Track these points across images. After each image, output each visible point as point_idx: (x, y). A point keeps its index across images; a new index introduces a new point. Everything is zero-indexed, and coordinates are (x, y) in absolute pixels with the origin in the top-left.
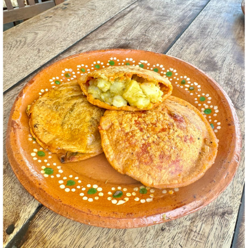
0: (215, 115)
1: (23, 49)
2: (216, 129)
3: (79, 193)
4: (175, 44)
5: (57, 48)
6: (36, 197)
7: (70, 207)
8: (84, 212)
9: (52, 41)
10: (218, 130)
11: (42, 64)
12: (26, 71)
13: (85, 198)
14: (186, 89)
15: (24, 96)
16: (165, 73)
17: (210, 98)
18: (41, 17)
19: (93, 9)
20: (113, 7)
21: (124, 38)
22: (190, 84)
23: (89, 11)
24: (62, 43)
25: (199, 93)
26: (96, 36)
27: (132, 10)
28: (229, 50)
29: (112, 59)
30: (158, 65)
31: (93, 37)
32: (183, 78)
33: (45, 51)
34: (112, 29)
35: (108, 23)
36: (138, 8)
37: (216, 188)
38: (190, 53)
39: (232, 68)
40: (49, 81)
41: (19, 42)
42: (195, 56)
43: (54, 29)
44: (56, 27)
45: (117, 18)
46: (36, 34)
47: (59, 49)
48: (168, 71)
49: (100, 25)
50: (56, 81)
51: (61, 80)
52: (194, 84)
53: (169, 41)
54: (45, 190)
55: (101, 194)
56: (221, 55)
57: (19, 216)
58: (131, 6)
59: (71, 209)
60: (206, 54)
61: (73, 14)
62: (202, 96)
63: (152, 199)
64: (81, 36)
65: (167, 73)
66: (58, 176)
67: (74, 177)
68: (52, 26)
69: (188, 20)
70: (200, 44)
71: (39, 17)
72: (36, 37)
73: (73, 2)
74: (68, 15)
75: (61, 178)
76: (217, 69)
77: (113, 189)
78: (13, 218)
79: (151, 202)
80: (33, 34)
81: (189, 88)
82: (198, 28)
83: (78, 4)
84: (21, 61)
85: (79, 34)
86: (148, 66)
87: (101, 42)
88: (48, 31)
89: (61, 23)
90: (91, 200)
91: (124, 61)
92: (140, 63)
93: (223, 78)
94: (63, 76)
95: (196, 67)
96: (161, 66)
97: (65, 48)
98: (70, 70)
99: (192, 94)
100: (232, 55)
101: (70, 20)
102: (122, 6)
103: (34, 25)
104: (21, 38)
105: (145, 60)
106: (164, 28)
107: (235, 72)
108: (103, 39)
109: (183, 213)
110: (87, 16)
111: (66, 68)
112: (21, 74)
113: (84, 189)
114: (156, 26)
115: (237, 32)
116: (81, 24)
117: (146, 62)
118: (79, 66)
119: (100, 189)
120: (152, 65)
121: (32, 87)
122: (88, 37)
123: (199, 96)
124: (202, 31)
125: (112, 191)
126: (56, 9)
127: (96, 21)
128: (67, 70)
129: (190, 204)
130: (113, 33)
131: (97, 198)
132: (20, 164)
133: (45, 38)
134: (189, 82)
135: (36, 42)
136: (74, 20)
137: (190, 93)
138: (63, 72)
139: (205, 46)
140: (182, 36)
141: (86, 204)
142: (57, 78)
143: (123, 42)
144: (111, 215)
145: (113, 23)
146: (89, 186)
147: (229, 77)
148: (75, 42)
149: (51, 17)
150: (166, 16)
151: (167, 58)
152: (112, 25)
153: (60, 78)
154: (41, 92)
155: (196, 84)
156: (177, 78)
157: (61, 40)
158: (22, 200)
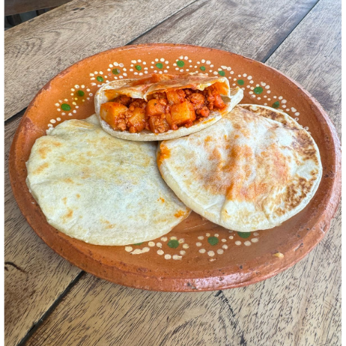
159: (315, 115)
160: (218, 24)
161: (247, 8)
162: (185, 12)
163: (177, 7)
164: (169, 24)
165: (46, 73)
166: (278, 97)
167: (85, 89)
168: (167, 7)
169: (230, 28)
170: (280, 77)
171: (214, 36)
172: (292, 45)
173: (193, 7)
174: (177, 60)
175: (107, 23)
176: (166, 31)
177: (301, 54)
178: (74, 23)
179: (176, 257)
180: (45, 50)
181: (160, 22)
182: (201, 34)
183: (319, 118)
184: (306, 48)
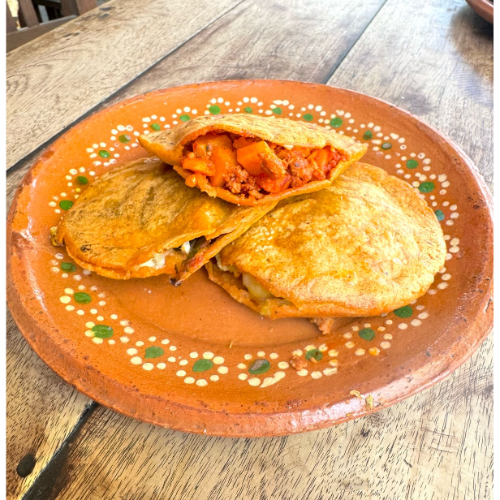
0: (443, 192)
1: (23, 97)
2: (449, 219)
3: (175, 371)
4: (338, 70)
5: (96, 91)
6: (79, 386)
7: (160, 400)
8: (191, 408)
9: (85, 80)
10: (454, 220)
11: (66, 123)
12: (34, 138)
13: (190, 380)
14: (376, 149)
15: (34, 184)
16: (327, 122)
17: (427, 161)
18: (56, 37)
19: (163, 15)
20: (204, 8)
21: (234, 64)
22: (382, 138)
23: (155, 18)
24: (105, 81)
25: (403, 153)
26: (174, 63)
27: (242, 12)
28: (448, 73)
29: (214, 101)
30: (311, 107)
31: (169, 67)
32: (366, 127)
33: (70, 99)
34: (207, 49)
35: (196, 39)
36: (255, 8)
37: (470, 333)
38: (372, 84)
39: (461, 106)
40: (84, 151)
41: (14, 85)
42: (383, 89)
43: (85, 56)
44: (90, 51)
45: (215, 28)
46: (49, 67)
47: (99, 92)
48: (333, 116)
49: (180, 44)
50: (100, 152)
51: (112, 149)
52: (391, 138)
53: (327, 63)
54: (99, 369)
55: (223, 370)
56: (435, 83)
57: (43, 435)
58: (240, 6)
59: (163, 403)
60: (404, 84)
61: (123, 26)
62: (410, 159)
63: (335, 370)
64: (143, 65)
65: (332, 120)
66: (124, 340)
67: (159, 339)
68: (81, 50)
69: (360, 24)
70: (390, 66)
71: (53, 35)
72: (49, 73)
73: (120, 4)
74: (113, 29)
75: (131, 344)
76: (430, 110)
77: (248, 357)
78: (31, 441)
79: (333, 376)
80: (42, 67)
81: (381, 147)
82: (380, 37)
83: (131, 7)
84: (22, 121)
85: (139, 61)
86: (290, 111)
87: (186, 74)
88: (73, 61)
89: (98, 43)
90: (202, 383)
91: (240, 103)
92: (273, 107)
93: (445, 125)
94: (114, 142)
95: (390, 104)
96: (319, 108)
97: (113, 91)
98: (129, 128)
99: (388, 157)
100: (456, 82)
101: (118, 37)
102: (222, 5)
103: (43, 50)
104: (16, 78)
105: (282, 100)
106: (312, 42)
107: (467, 112)
108: (190, 68)
109: (408, 389)
110: (152, 28)
111: (120, 123)
112: (23, 146)
113: (184, 363)
114: (295, 38)
115: (460, 39)
116: (142, 44)
117: (286, 103)
118: (147, 120)
119: (219, 360)
120: (300, 109)
121: (50, 165)
122: (158, 67)
123: (404, 158)
124: (390, 43)
125: (245, 362)
126: (87, 19)
127: (171, 37)
128: (121, 128)
129: (421, 370)
130: (208, 57)
131: (215, 378)
132: (37, 319)
133: (68, 74)
134: (380, 135)
135: (51, 83)
136: (126, 37)
137: (385, 155)
138: (114, 132)
139: (400, 68)
140: (350, 54)
141: (193, 391)
142: (103, 145)
143: (231, 72)
144: (253, 408)
145: (207, 39)
146: (194, 355)
147: (458, 123)
148: (133, 77)
149: (77, 34)
150: (313, 19)
151: (329, 90)
152: (205, 42)
153: (109, 146)
154: (70, 174)
155: (395, 136)
156: (353, 129)
157: (103, 75)
158: (48, 400)
159: (426, 136)
160: (266, 32)
161: (300, 11)
162: (218, 23)
163: (206, 19)
164: (200, 40)
165: (42, 116)
166: (366, 124)
167: (87, 172)
168: (193, 20)
169: (282, 36)
170: (361, 98)
171: (263, 48)
172: (366, 47)
173: (229, 17)
174: (208, 106)
175: (115, 47)
176: (198, 48)
177: (381, 56)
178: (68, 51)
179: (328, 372)
180: (34, 88)
181: (188, 38)
182: (245, 46)
183: (434, 138)
184: (386, 48)
